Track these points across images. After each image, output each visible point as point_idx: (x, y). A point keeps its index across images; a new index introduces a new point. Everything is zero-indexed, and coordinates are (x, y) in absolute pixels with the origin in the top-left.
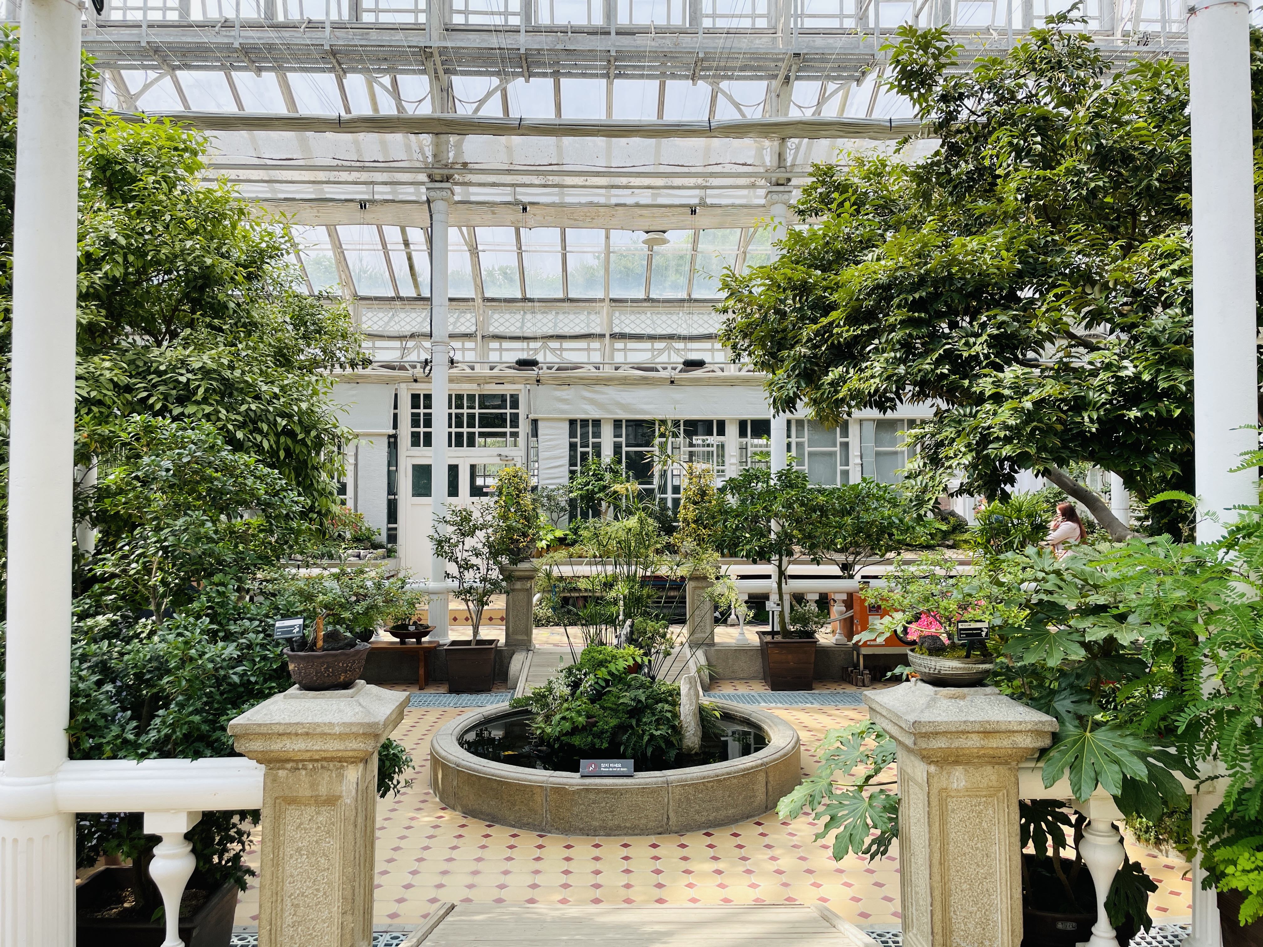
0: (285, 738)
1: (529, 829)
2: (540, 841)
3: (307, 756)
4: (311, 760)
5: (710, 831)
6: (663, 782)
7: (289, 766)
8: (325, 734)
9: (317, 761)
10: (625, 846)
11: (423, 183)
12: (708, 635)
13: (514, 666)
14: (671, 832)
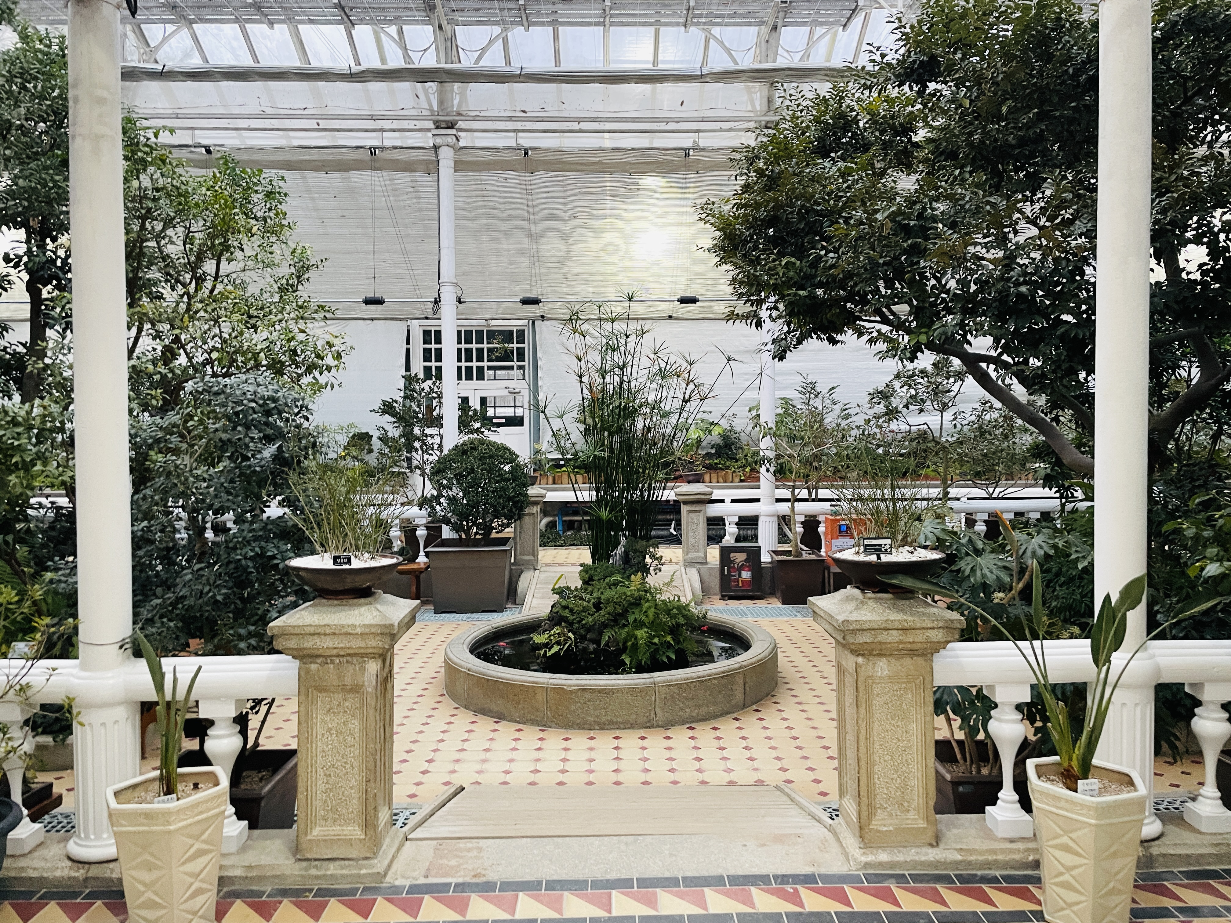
0: (315, 637)
1: (532, 724)
2: (541, 735)
3: (335, 652)
4: (338, 656)
5: (693, 725)
6: (650, 683)
7: (319, 660)
8: (350, 634)
9: (343, 656)
10: (617, 738)
11: (429, 130)
12: (701, 555)
13: (522, 584)
14: (658, 726)
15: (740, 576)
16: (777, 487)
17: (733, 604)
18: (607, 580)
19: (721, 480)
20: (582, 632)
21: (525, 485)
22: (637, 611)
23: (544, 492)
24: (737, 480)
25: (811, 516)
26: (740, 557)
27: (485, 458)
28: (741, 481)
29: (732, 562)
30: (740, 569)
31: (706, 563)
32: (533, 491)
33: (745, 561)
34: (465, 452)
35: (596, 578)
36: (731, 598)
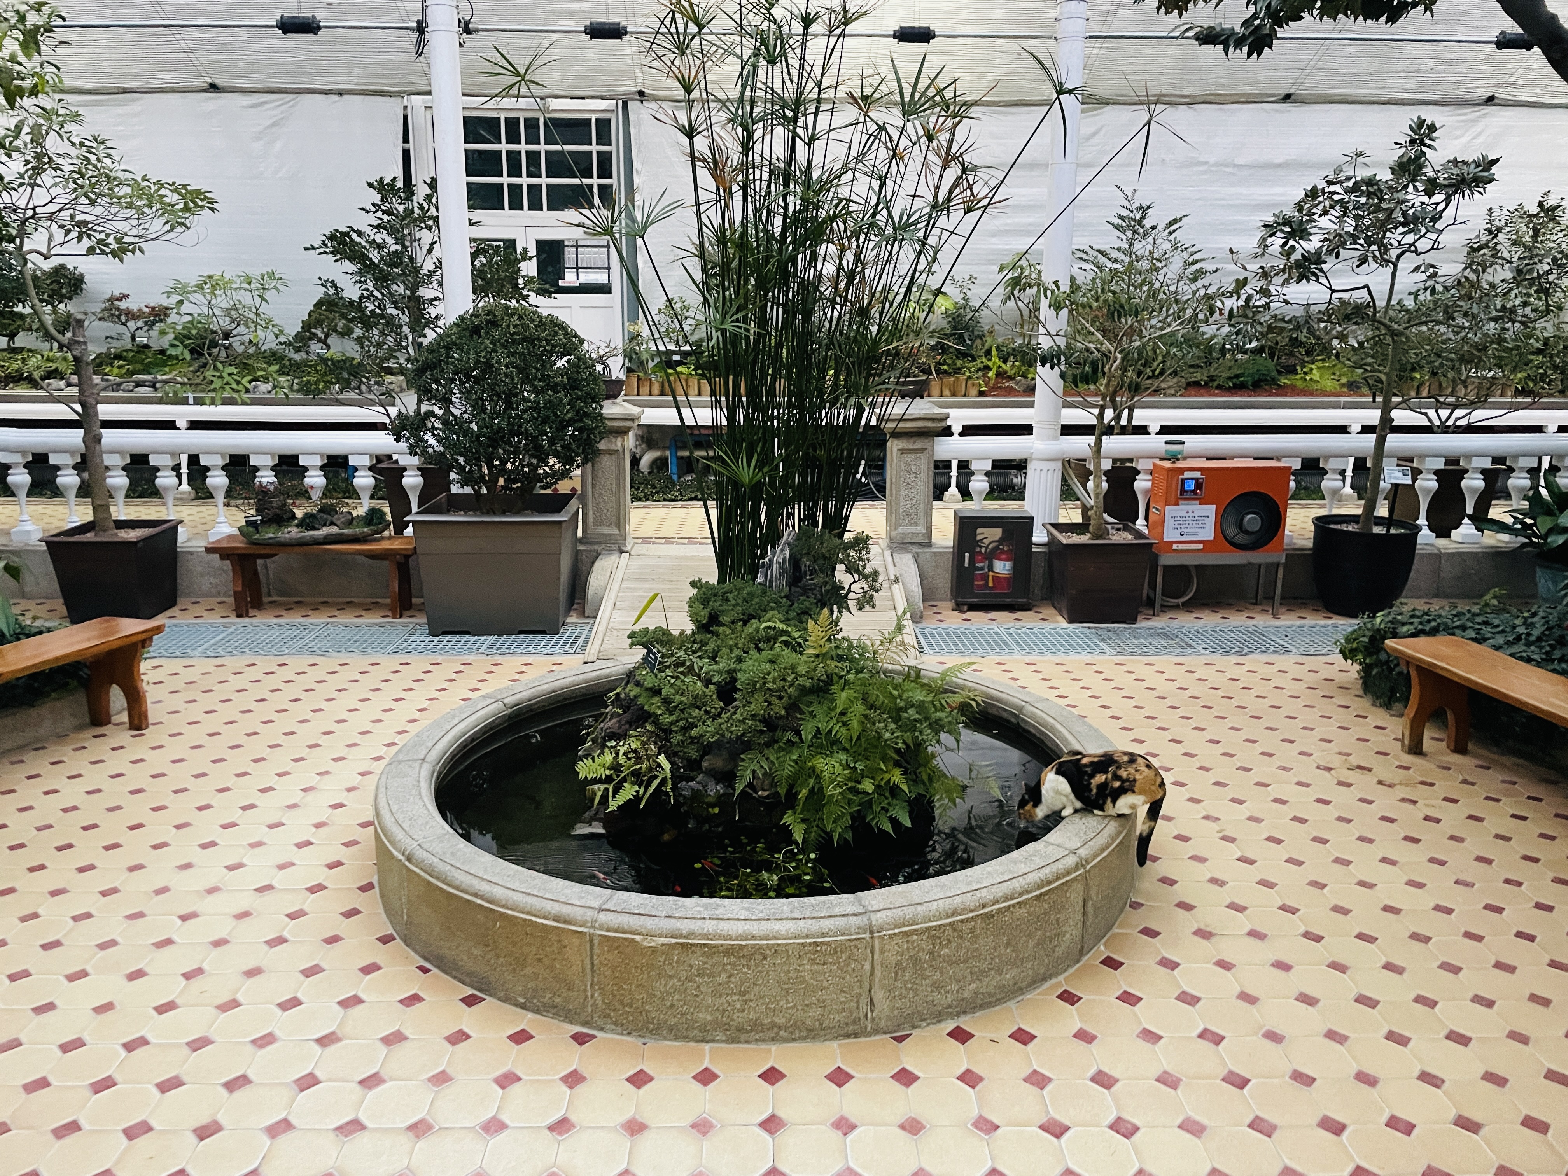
1: (559, 1018)
6: (861, 929)
10: (772, 1076)
12: (922, 529)
13: (595, 581)
14: (876, 1031)
15: (991, 568)
16: (1067, 405)
17: (979, 619)
18: (750, 629)
19: (947, 392)
20: (693, 753)
21: (595, 398)
22: (819, 710)
23: (635, 410)
24: (974, 391)
25: (1123, 461)
26: (990, 536)
27: (514, 342)
28: (981, 394)
29: (977, 543)
30: (992, 555)
31: (929, 544)
32: (612, 409)
33: (1001, 541)
34: (476, 330)
35: (725, 619)
36: (973, 608)
